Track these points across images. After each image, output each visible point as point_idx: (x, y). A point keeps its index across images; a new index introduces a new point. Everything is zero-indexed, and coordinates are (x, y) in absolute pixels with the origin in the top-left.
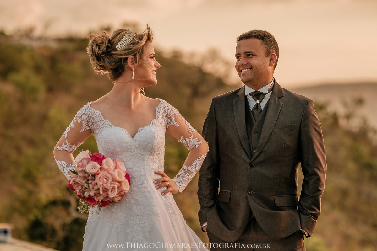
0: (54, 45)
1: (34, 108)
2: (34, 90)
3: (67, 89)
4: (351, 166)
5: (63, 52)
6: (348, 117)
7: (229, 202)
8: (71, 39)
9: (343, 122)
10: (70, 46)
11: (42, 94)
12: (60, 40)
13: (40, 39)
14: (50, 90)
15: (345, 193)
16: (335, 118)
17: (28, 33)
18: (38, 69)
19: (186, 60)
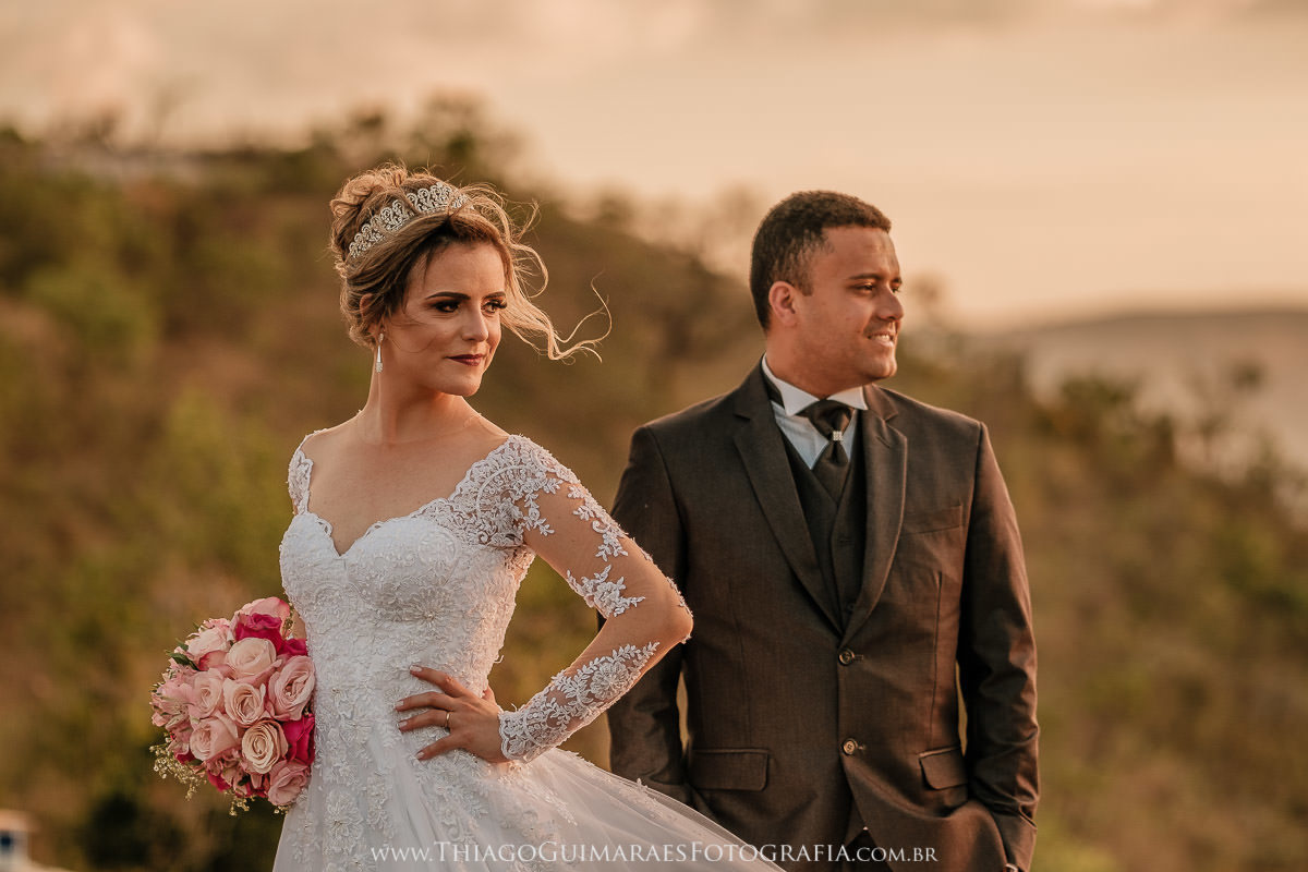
0: (188, 176)
1: (118, 394)
2: (115, 333)
3: (233, 326)
4: (1218, 601)
5: (221, 199)
6: (1210, 429)
7: (764, 789)
8: (246, 155)
9: (1190, 450)
10: (244, 179)
11: (145, 346)
12: (208, 158)
13: (141, 152)
14: (176, 329)
15: (1193, 695)
16: (1163, 432)
17: (98, 134)
18: (131, 259)
19: (646, 231)
